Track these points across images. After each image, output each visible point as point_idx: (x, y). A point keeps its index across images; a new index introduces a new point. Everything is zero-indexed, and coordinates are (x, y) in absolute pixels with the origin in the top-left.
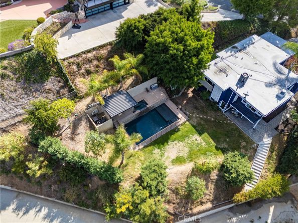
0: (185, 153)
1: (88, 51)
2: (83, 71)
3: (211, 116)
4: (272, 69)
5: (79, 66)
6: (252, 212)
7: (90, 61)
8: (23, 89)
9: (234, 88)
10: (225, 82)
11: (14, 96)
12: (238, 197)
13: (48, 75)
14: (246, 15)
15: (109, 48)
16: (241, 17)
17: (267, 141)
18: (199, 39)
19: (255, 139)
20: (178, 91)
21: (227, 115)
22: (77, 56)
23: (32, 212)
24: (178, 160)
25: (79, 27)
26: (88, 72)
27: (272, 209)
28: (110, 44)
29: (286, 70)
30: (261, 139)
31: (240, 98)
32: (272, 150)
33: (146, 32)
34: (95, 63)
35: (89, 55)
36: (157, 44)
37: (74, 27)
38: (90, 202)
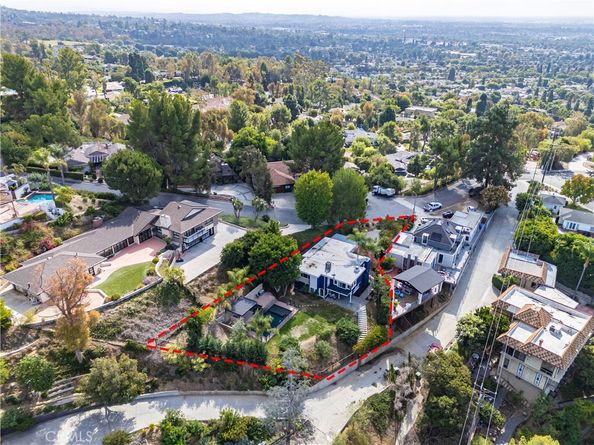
0: (306, 330)
1: (202, 275)
2: (203, 290)
3: (316, 303)
4: (346, 256)
5: (198, 287)
6: (374, 367)
7: (206, 282)
8: (164, 312)
9: (324, 274)
10: (317, 272)
11: (159, 319)
12: (355, 348)
13: (180, 298)
14: (314, 225)
15: (217, 269)
16: (310, 227)
17: (363, 308)
18: (287, 245)
19: (354, 309)
20: (282, 292)
21: (328, 300)
22: (195, 280)
23: (203, 405)
24: (304, 337)
25: (182, 261)
26: (207, 291)
27: (388, 361)
28: (216, 266)
29: (355, 255)
30: (358, 308)
31: (331, 280)
32: (369, 314)
33: (246, 250)
34: (210, 282)
35: (203, 278)
36: (261, 255)
37: (177, 261)
38: (247, 385)
